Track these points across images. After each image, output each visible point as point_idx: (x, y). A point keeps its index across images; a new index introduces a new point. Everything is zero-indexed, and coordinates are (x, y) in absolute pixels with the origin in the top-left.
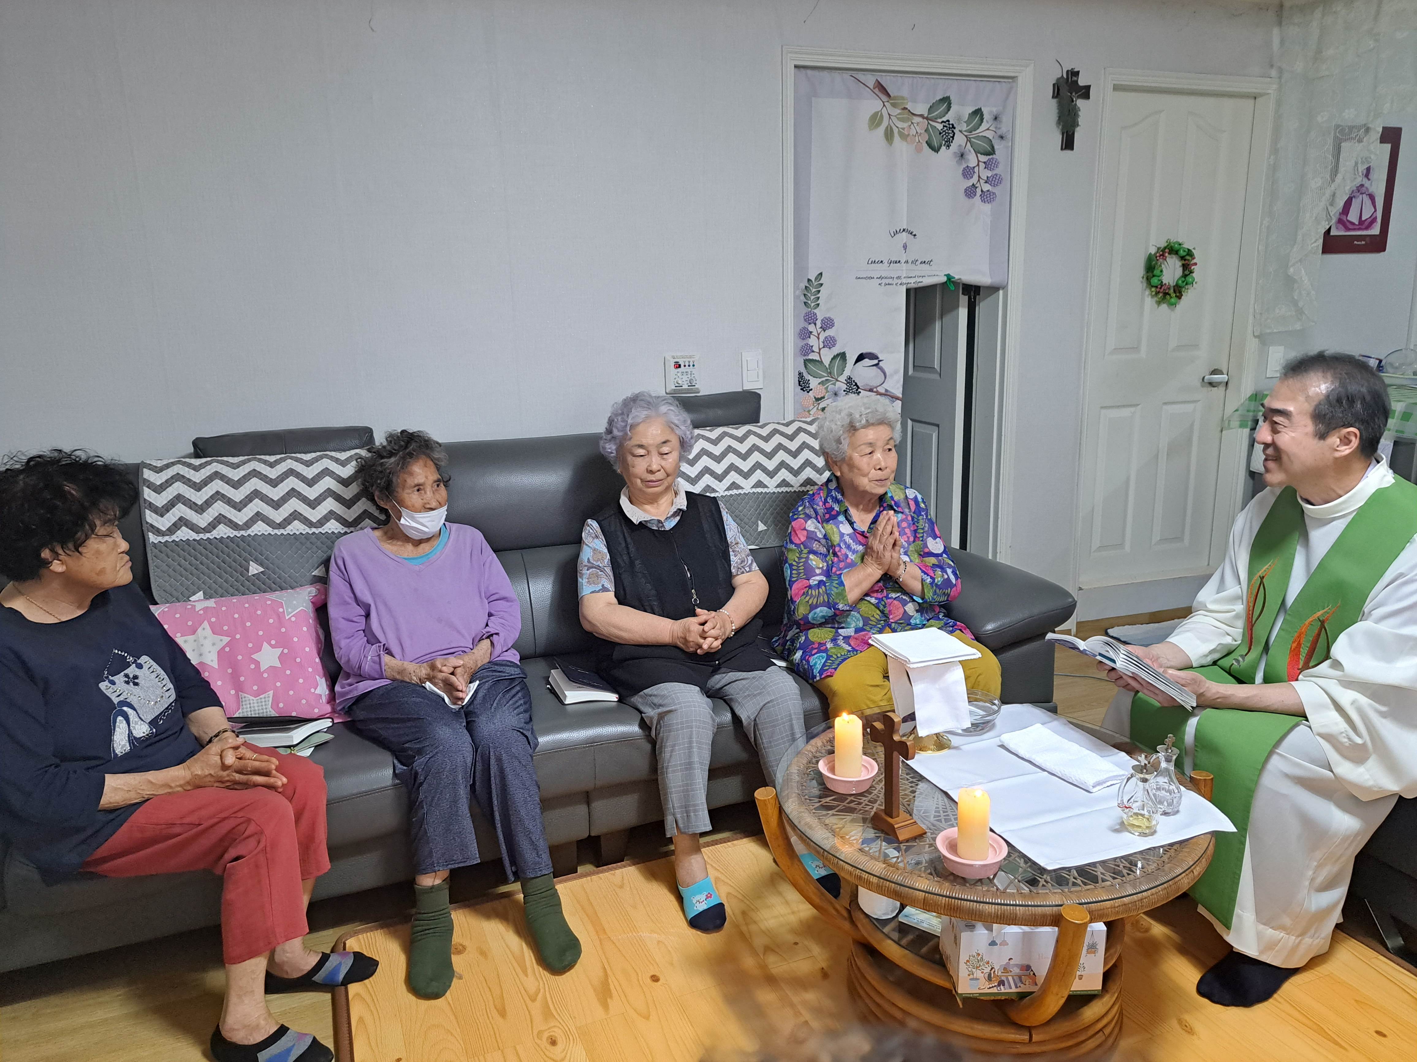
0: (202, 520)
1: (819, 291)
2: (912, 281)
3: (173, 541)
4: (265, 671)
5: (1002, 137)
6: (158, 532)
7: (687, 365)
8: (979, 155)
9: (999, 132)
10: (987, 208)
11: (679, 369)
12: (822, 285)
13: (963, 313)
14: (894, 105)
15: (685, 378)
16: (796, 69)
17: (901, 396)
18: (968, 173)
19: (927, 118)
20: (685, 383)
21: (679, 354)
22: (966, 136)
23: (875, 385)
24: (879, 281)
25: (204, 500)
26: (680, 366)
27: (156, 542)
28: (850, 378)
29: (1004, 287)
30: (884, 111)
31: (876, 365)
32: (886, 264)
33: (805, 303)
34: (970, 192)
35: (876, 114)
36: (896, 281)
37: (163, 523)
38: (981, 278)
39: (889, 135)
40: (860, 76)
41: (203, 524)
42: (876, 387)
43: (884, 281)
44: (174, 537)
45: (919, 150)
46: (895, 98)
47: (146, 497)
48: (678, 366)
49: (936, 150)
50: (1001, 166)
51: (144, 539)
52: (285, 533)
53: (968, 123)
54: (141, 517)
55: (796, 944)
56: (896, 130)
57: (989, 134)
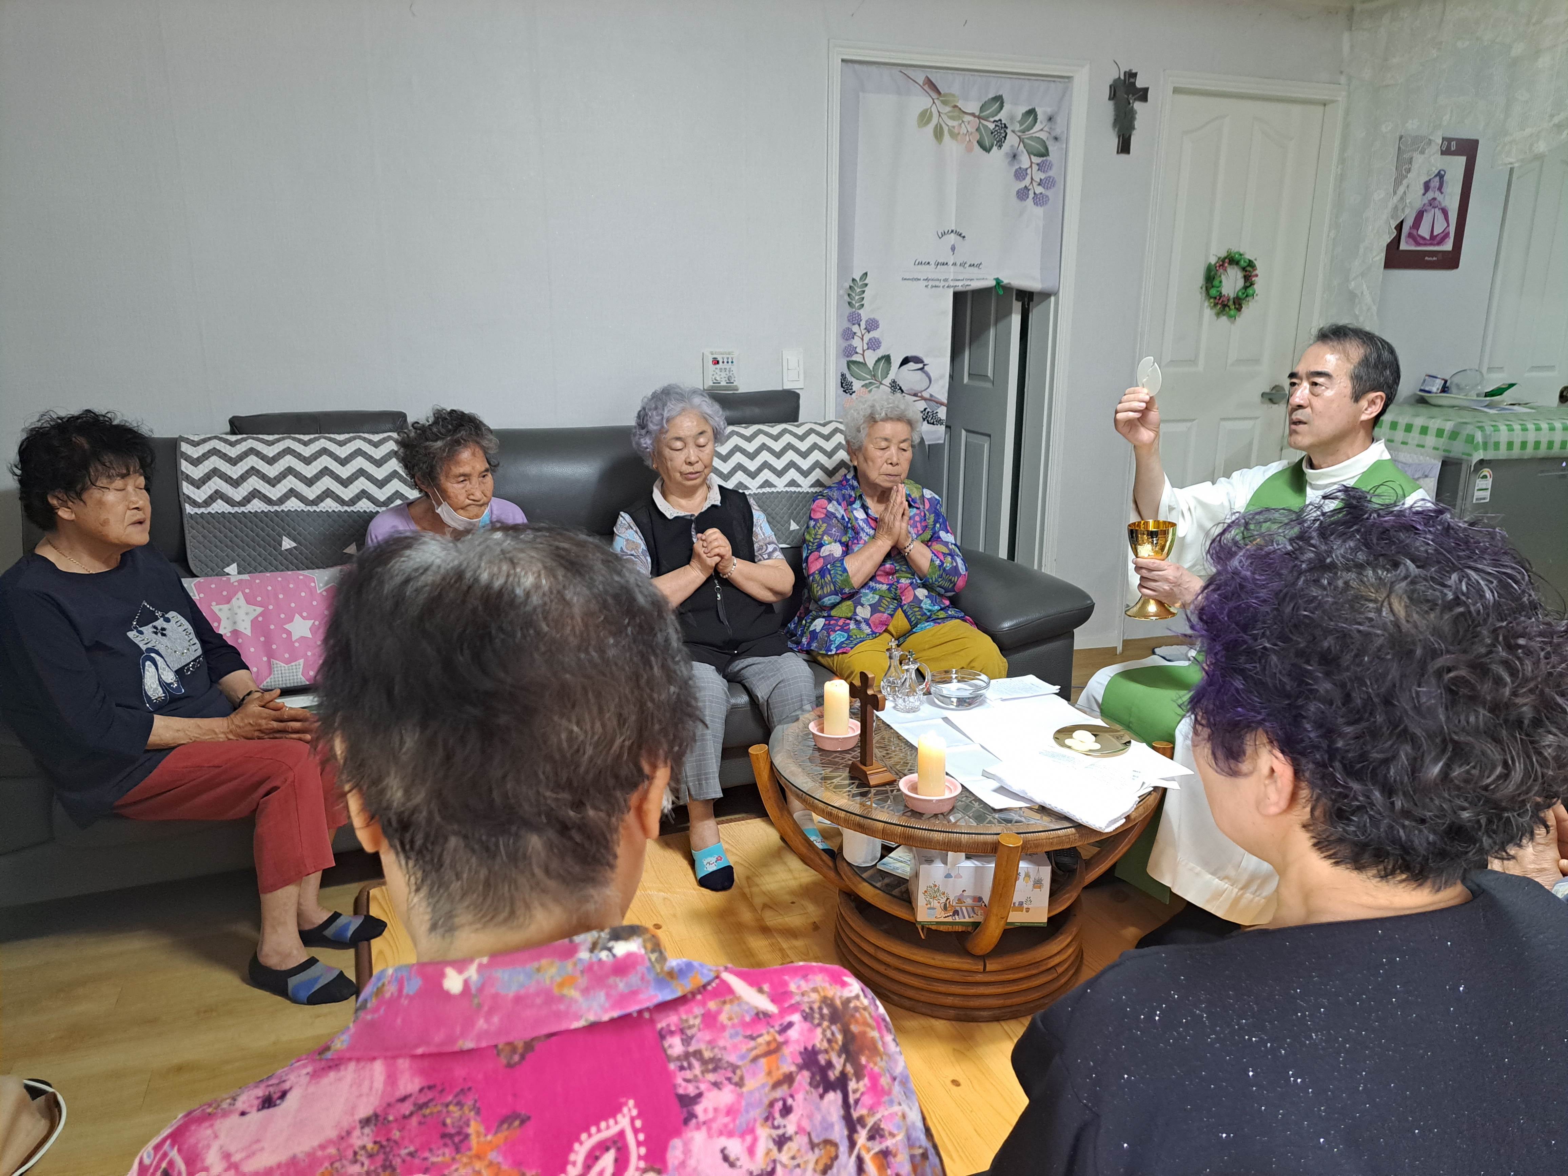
0: (238, 494)
1: (864, 292)
2: (960, 284)
3: (209, 513)
4: (296, 641)
5: (1056, 139)
6: (194, 503)
7: (725, 361)
8: (1032, 157)
9: (1053, 134)
10: (1039, 211)
11: (717, 366)
12: (866, 285)
13: (1016, 320)
14: (945, 103)
15: (723, 374)
16: (844, 64)
17: (945, 401)
18: (1020, 174)
19: (979, 117)
20: (723, 380)
21: (717, 350)
22: (1019, 137)
23: (919, 389)
24: (926, 283)
25: (239, 474)
26: (718, 362)
27: (192, 513)
28: (894, 382)
29: (1056, 294)
30: (934, 109)
31: (922, 369)
32: (933, 266)
33: (849, 303)
34: (1023, 194)
35: (925, 111)
36: (942, 284)
37: (199, 495)
38: (1033, 284)
39: (938, 134)
40: (910, 72)
41: (238, 498)
42: (921, 392)
43: (931, 283)
44: (209, 509)
45: (969, 150)
46: (946, 95)
47: (183, 469)
48: (716, 362)
49: (988, 150)
50: (1054, 168)
51: (181, 510)
52: (318, 510)
53: (1021, 123)
54: (178, 488)
55: (793, 903)
56: (946, 129)
57: (1043, 136)
